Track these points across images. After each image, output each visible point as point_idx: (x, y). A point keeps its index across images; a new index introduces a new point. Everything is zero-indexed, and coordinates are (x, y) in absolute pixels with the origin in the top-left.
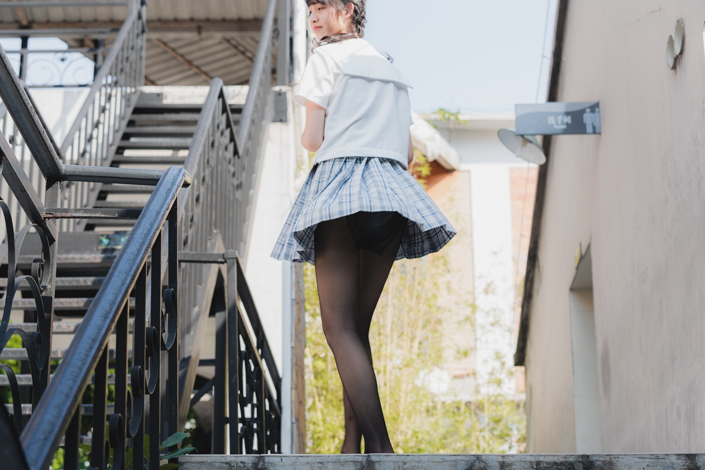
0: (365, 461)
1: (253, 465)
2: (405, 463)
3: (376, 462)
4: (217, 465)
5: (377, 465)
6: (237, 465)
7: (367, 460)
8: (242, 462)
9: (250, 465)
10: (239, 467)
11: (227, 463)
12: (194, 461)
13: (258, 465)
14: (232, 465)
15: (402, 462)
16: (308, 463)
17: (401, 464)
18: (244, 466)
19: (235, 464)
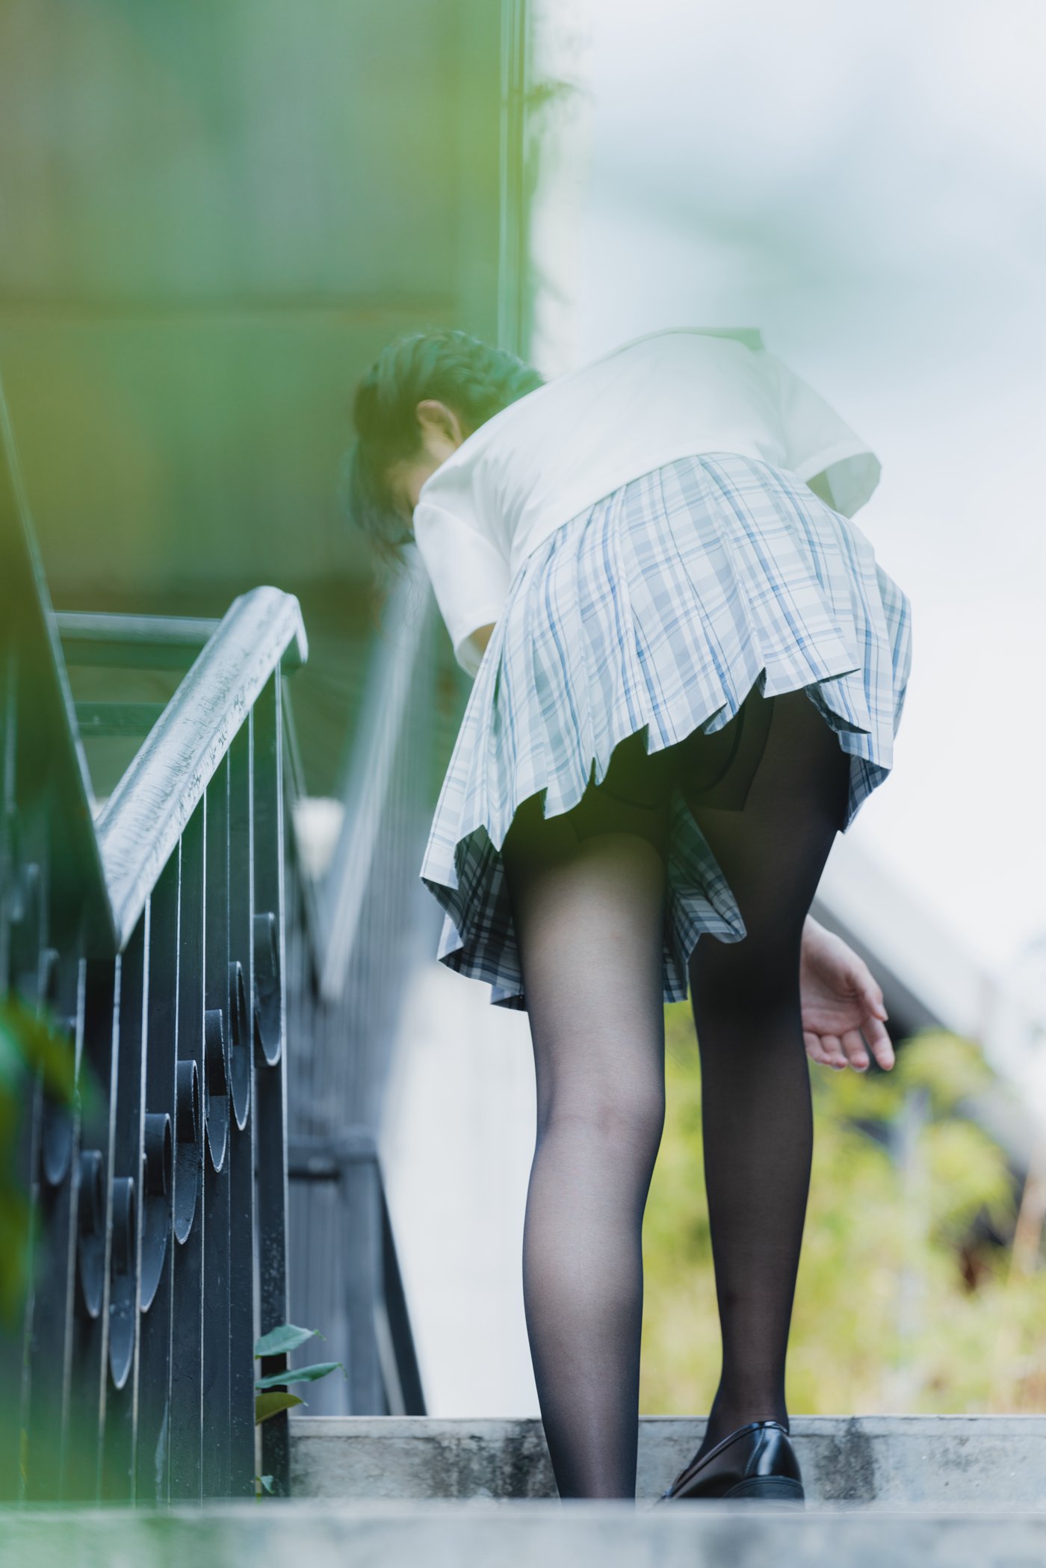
0: (842, 1433)
1: (507, 1446)
2: (963, 1441)
3: (877, 1437)
4: (400, 1444)
5: (878, 1447)
6: (458, 1445)
7: (849, 1432)
8: (473, 1437)
9: (499, 1445)
10: (464, 1450)
11: (429, 1440)
12: (332, 1433)
13: (521, 1444)
14: (445, 1444)
15: (956, 1437)
16: (670, 1439)
17: (951, 1444)
18: (481, 1449)
19: (454, 1442)
